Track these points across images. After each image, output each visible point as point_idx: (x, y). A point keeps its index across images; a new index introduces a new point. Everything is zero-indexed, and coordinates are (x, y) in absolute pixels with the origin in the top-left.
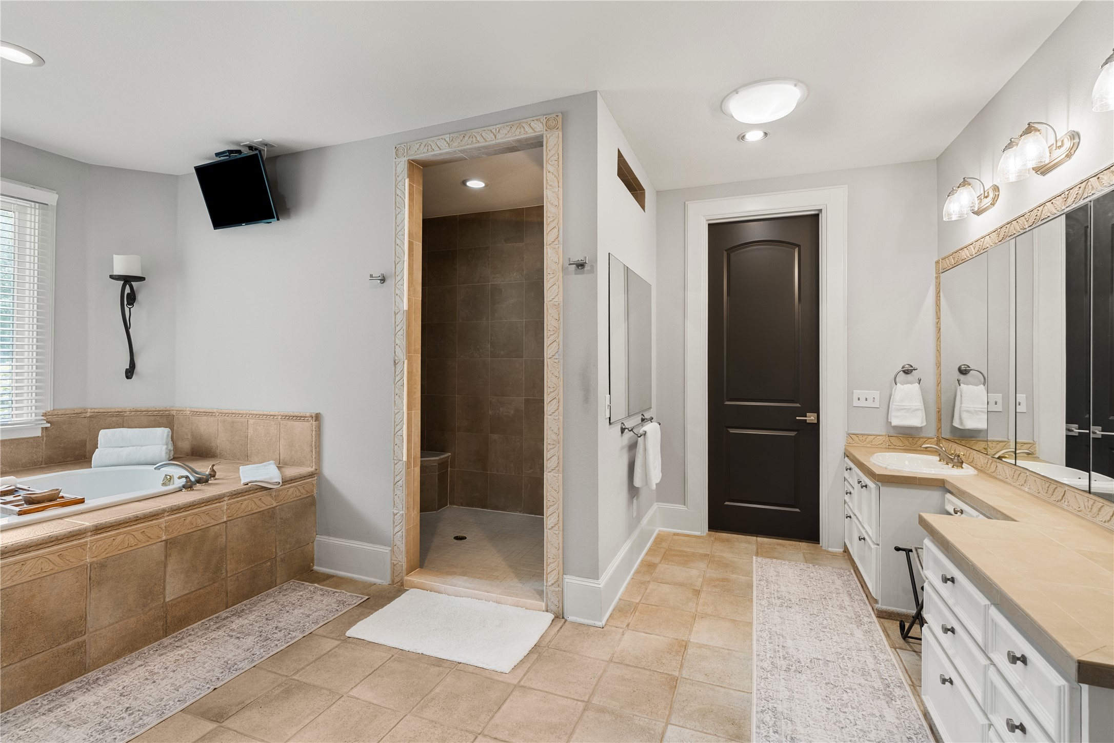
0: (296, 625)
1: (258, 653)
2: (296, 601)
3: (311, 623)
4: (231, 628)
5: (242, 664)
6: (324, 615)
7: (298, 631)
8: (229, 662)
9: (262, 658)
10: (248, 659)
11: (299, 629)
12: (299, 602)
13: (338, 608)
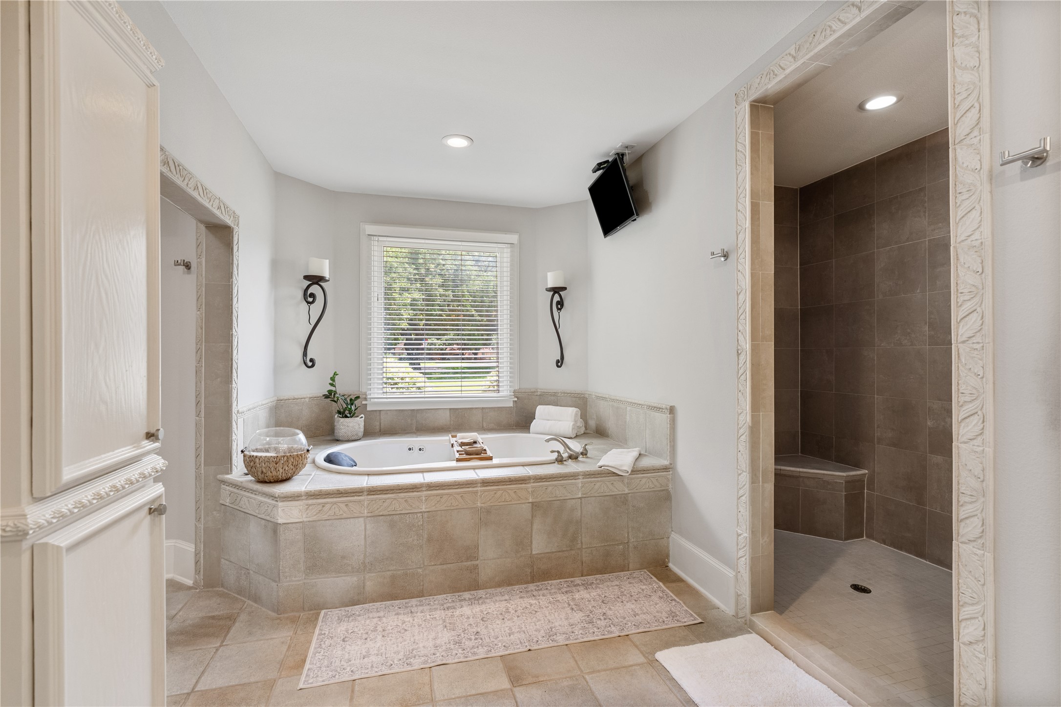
0: (620, 620)
1: (577, 633)
2: (636, 594)
3: (633, 624)
4: (574, 597)
5: (560, 637)
6: (649, 621)
7: (618, 628)
8: (553, 629)
9: (576, 639)
10: (567, 634)
11: (621, 626)
12: (637, 596)
13: (666, 619)
